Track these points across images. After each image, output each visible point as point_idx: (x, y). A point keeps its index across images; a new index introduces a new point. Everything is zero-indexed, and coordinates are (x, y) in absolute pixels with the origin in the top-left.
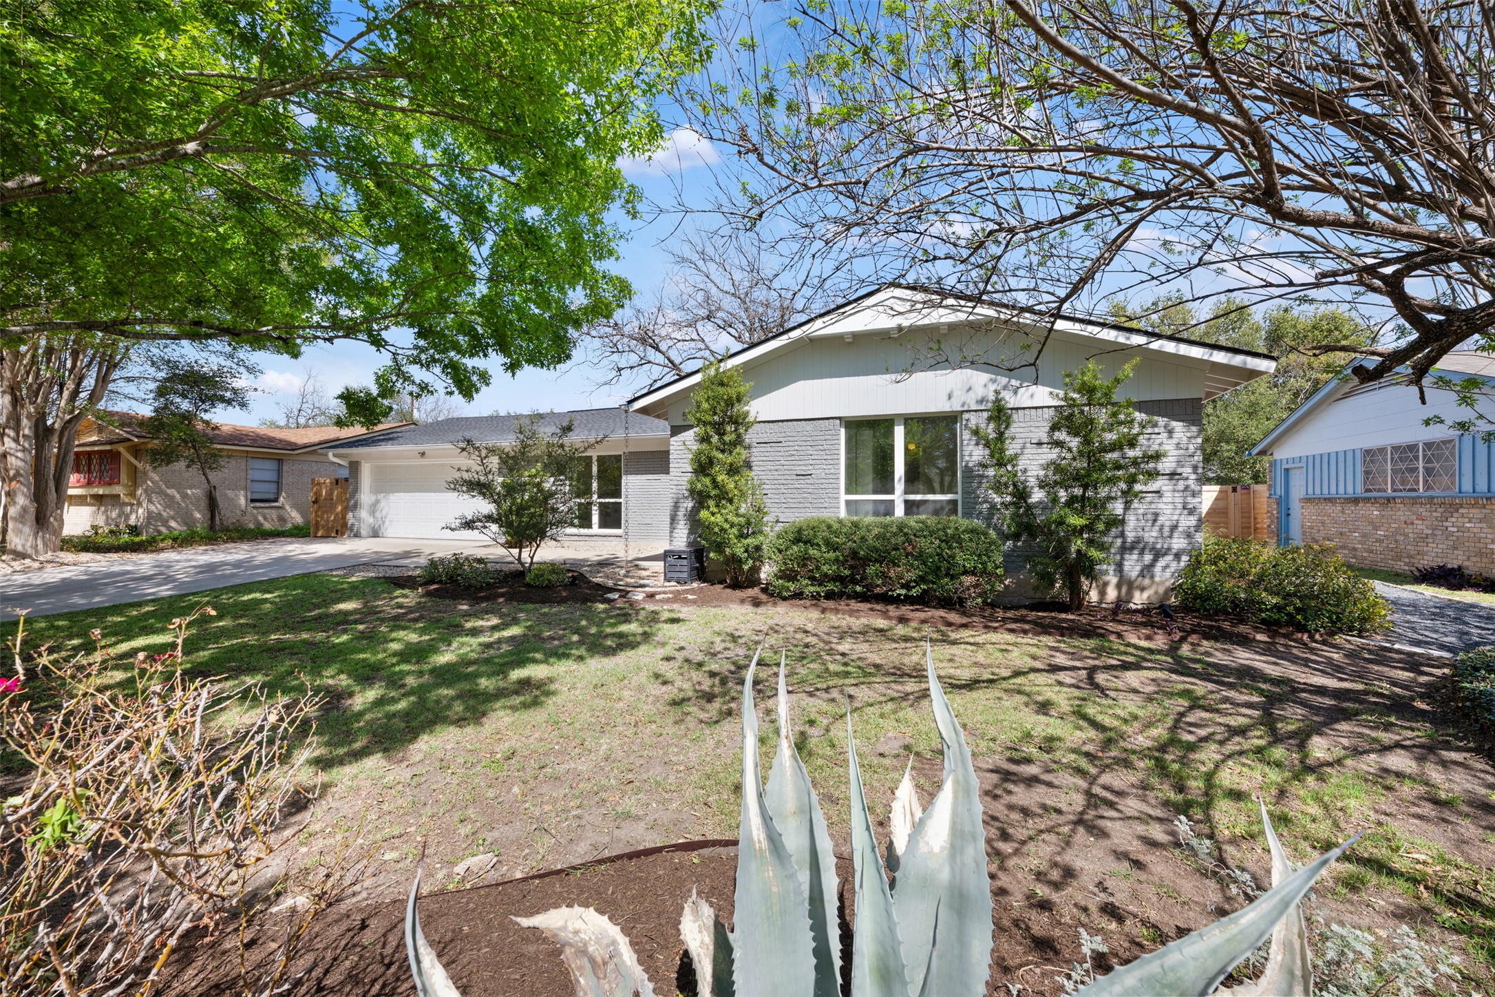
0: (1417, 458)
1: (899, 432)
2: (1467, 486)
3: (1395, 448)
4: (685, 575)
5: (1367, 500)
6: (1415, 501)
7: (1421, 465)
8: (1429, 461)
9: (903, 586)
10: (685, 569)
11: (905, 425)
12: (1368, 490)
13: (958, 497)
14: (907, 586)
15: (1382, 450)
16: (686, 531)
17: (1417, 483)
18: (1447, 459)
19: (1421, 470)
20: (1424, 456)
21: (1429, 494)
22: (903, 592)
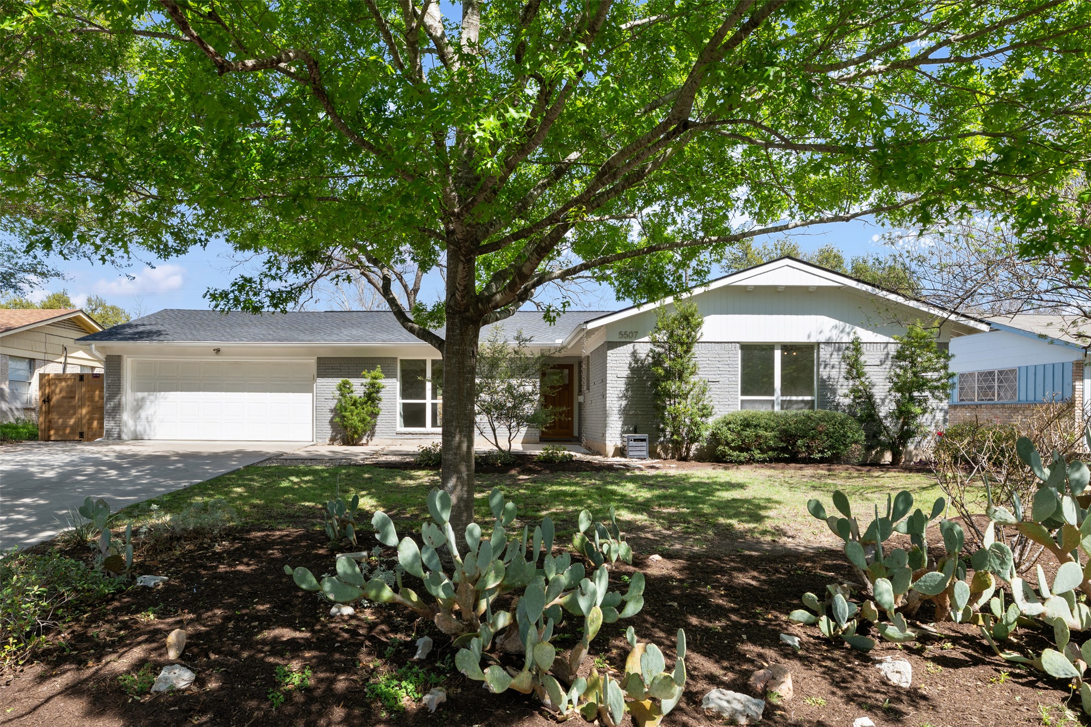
0: (994, 380)
1: (778, 354)
2: (1023, 398)
3: (980, 374)
4: (644, 453)
5: (963, 406)
6: (994, 406)
7: (996, 385)
8: (1001, 382)
9: (820, 452)
10: (645, 449)
11: (782, 349)
12: (962, 400)
13: (815, 398)
14: (822, 452)
15: (971, 374)
16: (621, 423)
17: (994, 395)
18: (1012, 381)
19: (996, 387)
20: (998, 379)
21: (1001, 401)
22: (820, 455)
